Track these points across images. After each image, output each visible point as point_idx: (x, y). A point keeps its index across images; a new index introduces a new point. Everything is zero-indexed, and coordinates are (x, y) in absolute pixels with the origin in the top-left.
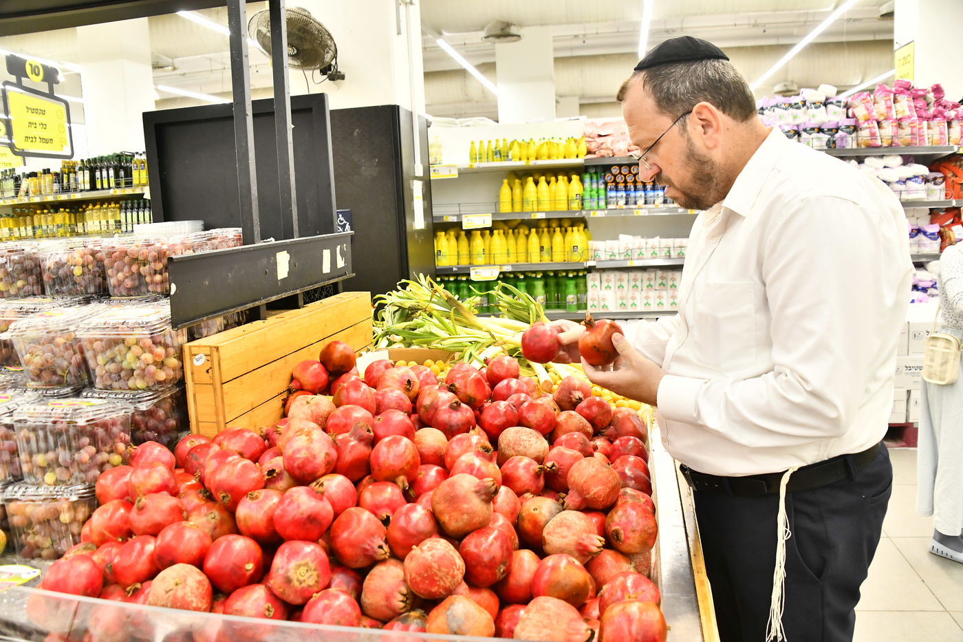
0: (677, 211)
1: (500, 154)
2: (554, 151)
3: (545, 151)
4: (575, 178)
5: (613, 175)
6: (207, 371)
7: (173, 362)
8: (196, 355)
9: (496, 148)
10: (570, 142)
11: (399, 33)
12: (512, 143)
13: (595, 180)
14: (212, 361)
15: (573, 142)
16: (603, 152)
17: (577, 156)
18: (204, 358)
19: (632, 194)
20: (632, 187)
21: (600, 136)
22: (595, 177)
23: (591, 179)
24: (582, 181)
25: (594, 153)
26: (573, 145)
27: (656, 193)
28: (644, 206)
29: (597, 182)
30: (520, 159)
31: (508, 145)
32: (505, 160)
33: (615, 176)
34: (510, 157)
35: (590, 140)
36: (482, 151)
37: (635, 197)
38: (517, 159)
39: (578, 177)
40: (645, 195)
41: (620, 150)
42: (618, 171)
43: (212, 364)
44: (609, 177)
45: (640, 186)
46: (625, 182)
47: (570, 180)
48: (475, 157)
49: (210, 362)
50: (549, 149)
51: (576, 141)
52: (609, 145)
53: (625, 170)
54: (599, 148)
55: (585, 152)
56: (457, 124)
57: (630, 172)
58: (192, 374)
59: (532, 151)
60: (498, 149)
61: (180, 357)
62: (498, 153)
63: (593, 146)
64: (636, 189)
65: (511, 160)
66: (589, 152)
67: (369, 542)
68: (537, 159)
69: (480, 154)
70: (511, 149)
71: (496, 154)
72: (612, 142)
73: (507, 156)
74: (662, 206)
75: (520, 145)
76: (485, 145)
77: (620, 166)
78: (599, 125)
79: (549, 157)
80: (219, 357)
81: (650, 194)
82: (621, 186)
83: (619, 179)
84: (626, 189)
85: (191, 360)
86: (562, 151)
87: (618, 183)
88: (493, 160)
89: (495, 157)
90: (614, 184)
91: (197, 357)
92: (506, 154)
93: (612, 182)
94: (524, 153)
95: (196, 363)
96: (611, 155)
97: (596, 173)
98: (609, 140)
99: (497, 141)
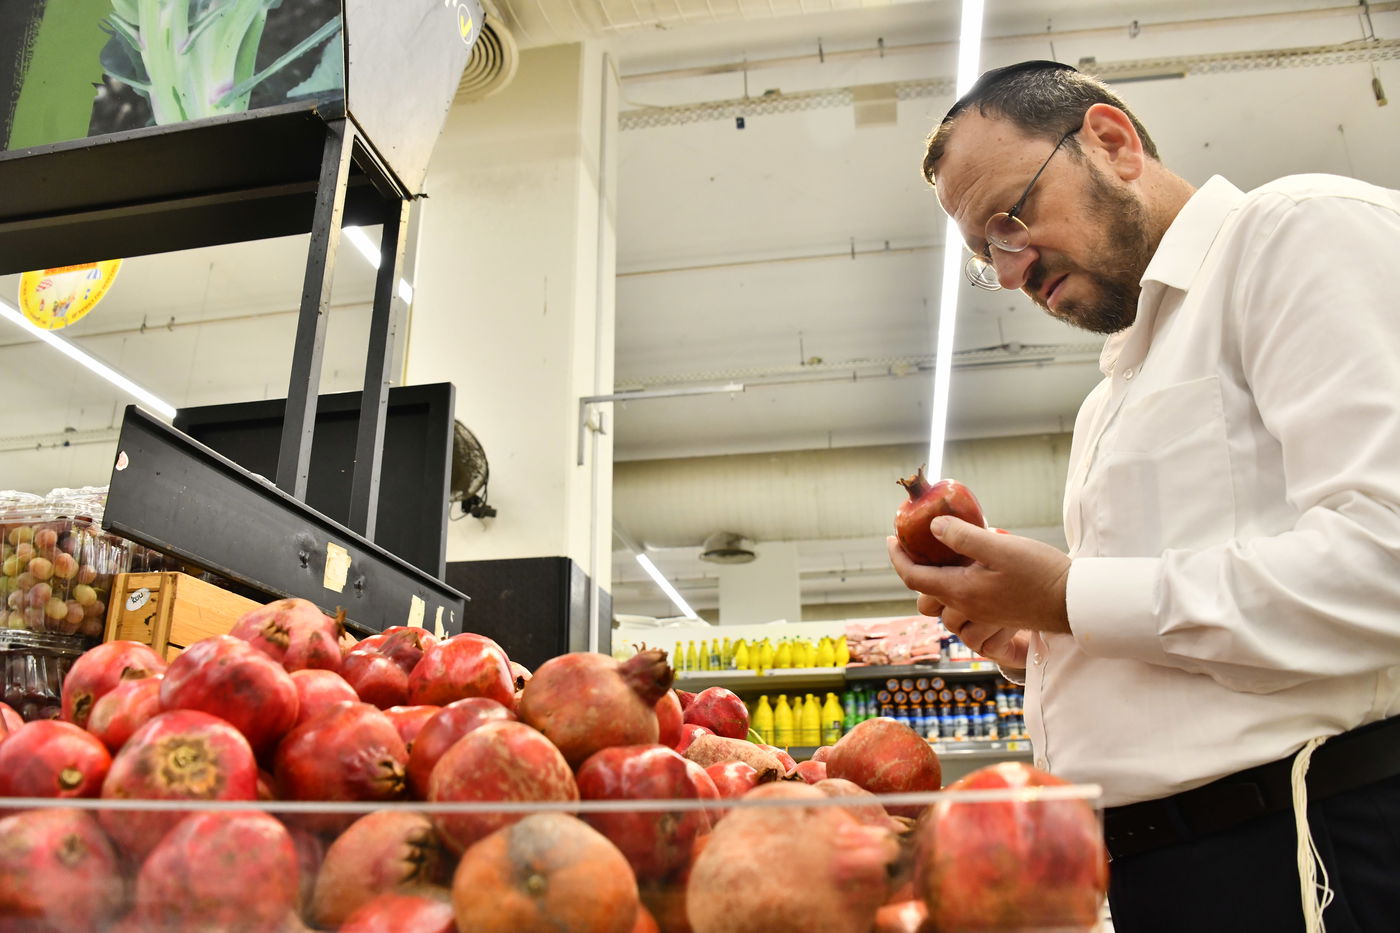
0: (990, 747)
1: (719, 660)
2: (800, 655)
3: (786, 655)
4: (831, 698)
5: (889, 692)
6: (147, 621)
7: (88, 593)
8: (133, 591)
9: (713, 651)
10: (824, 644)
11: (580, 463)
12: (738, 644)
13: (862, 702)
14: (160, 602)
15: (828, 645)
16: (874, 658)
17: (835, 665)
18: (147, 595)
19: (920, 721)
20: (919, 711)
21: (868, 638)
22: (861, 697)
23: (857, 701)
24: (842, 704)
25: (861, 661)
26: (828, 647)
27: (957, 719)
28: (938, 740)
29: (866, 706)
30: (749, 668)
31: (731, 647)
32: (726, 669)
33: (893, 694)
34: (734, 665)
35: (853, 643)
36: (693, 658)
37: (925, 726)
38: (744, 667)
39: (836, 698)
40: (940, 722)
41: (900, 656)
42: (897, 687)
43: (159, 607)
44: (882, 696)
45: (930, 708)
46: (909, 703)
47: (823, 703)
48: (680, 665)
49: (155, 604)
50: (792, 654)
51: (833, 642)
52: (883, 649)
53: (907, 686)
54: (869, 651)
55: (847, 658)
56: (656, 626)
57: (915, 688)
58: (119, 626)
59: (768, 655)
60: (716, 653)
61: (106, 597)
62: (717, 659)
63: (859, 649)
64: (925, 714)
65: (736, 668)
66: (853, 659)
67: (364, 754)
68: (774, 667)
69: (689, 661)
70: (735, 653)
71: (713, 661)
72: (887, 646)
73: (730, 664)
74: (966, 739)
75: (749, 649)
76: (698, 648)
77: (900, 679)
78: (866, 628)
79: (793, 665)
80: (174, 594)
81: (948, 720)
82: (903, 708)
83: (899, 698)
84: (911, 714)
85: (124, 601)
86: (812, 655)
87: (899, 704)
88: (708, 669)
89: (711, 664)
90: (891, 706)
91: (134, 595)
92: (726, 661)
93: (888, 703)
94: (756, 658)
95: (131, 606)
96: (886, 662)
97: (864, 692)
98: (882, 643)
99: (715, 642)
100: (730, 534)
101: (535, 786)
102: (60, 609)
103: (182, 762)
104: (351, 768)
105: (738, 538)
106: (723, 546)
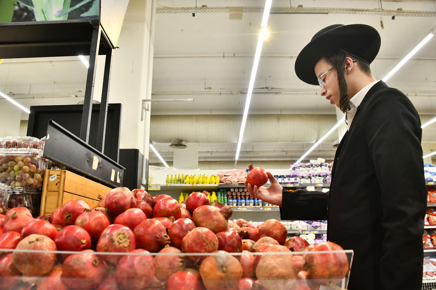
0: (260, 209)
1: (180, 181)
2: (205, 180)
3: (201, 180)
4: (214, 193)
5: (231, 192)
6: (57, 184)
7: (39, 176)
8: (51, 175)
9: (179, 178)
10: (212, 177)
11: (142, 120)
12: (186, 176)
13: (223, 195)
14: (60, 179)
15: (213, 177)
16: (227, 182)
17: (215, 183)
18: (56, 177)
19: (240, 201)
20: (240, 198)
21: (225, 176)
22: (223, 193)
23: (221, 194)
24: (217, 195)
25: (223, 182)
26: (213, 178)
27: (250, 201)
28: (245, 206)
29: (224, 196)
30: (189, 183)
31: (184, 177)
32: (182, 184)
33: (232, 193)
34: (185, 182)
35: (221, 177)
36: (172, 180)
37: (241, 202)
38: (188, 183)
39: (215, 193)
40: (246, 201)
41: (234, 181)
42: (233, 191)
43: (60, 180)
44: (229, 193)
45: (243, 197)
46: (237, 195)
47: (211, 195)
48: (168, 182)
49: (59, 179)
50: (203, 180)
51: (215, 177)
52: (230, 179)
53: (236, 190)
54: (225, 180)
55: (219, 181)
56: (160, 169)
57: (239, 191)
58: (48, 185)
59: (195, 180)
60: (179, 179)
61: (43, 176)
62: (179, 181)
63: (222, 179)
64: (241, 199)
65: (185, 183)
66: (220, 182)
67: (159, 234)
68: (197, 184)
69: (171, 181)
70: (185, 179)
71: (178, 181)
72: (231, 178)
73: (184, 182)
74: (253, 206)
75: (189, 178)
76: (174, 177)
77: (234, 188)
78: (224, 172)
79: (203, 183)
80: (65, 177)
81: (248, 201)
82: (235, 197)
83: (234, 194)
84: (237, 199)
85: (49, 178)
86: (208, 180)
87: (234, 196)
88: (177, 183)
89: (178, 182)
90: (231, 196)
91: (52, 176)
92: (183, 181)
93: (230, 195)
94: (192, 181)
95: (51, 180)
96: (230, 183)
97: (223, 192)
98: (229, 177)
99: (179, 175)
100: (179, 140)
101: (212, 244)
102: (31, 181)
103: (121, 239)
104: (157, 238)
105: (181, 141)
106: (177, 143)
